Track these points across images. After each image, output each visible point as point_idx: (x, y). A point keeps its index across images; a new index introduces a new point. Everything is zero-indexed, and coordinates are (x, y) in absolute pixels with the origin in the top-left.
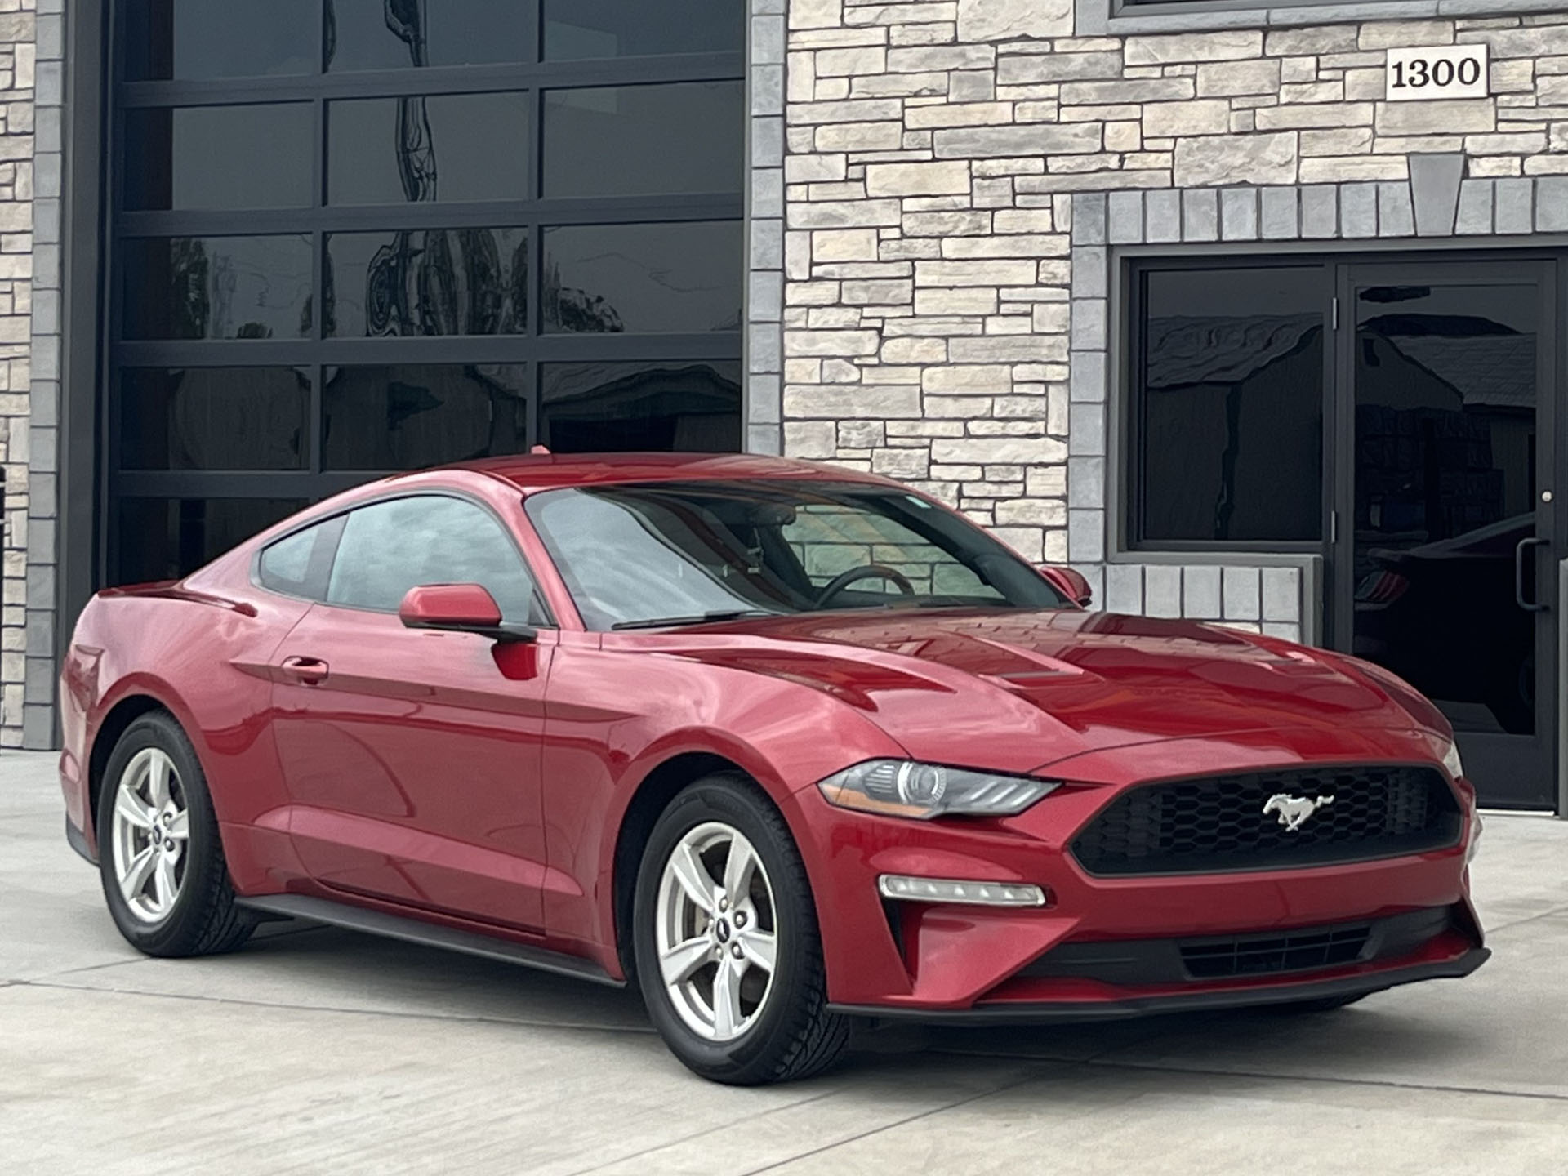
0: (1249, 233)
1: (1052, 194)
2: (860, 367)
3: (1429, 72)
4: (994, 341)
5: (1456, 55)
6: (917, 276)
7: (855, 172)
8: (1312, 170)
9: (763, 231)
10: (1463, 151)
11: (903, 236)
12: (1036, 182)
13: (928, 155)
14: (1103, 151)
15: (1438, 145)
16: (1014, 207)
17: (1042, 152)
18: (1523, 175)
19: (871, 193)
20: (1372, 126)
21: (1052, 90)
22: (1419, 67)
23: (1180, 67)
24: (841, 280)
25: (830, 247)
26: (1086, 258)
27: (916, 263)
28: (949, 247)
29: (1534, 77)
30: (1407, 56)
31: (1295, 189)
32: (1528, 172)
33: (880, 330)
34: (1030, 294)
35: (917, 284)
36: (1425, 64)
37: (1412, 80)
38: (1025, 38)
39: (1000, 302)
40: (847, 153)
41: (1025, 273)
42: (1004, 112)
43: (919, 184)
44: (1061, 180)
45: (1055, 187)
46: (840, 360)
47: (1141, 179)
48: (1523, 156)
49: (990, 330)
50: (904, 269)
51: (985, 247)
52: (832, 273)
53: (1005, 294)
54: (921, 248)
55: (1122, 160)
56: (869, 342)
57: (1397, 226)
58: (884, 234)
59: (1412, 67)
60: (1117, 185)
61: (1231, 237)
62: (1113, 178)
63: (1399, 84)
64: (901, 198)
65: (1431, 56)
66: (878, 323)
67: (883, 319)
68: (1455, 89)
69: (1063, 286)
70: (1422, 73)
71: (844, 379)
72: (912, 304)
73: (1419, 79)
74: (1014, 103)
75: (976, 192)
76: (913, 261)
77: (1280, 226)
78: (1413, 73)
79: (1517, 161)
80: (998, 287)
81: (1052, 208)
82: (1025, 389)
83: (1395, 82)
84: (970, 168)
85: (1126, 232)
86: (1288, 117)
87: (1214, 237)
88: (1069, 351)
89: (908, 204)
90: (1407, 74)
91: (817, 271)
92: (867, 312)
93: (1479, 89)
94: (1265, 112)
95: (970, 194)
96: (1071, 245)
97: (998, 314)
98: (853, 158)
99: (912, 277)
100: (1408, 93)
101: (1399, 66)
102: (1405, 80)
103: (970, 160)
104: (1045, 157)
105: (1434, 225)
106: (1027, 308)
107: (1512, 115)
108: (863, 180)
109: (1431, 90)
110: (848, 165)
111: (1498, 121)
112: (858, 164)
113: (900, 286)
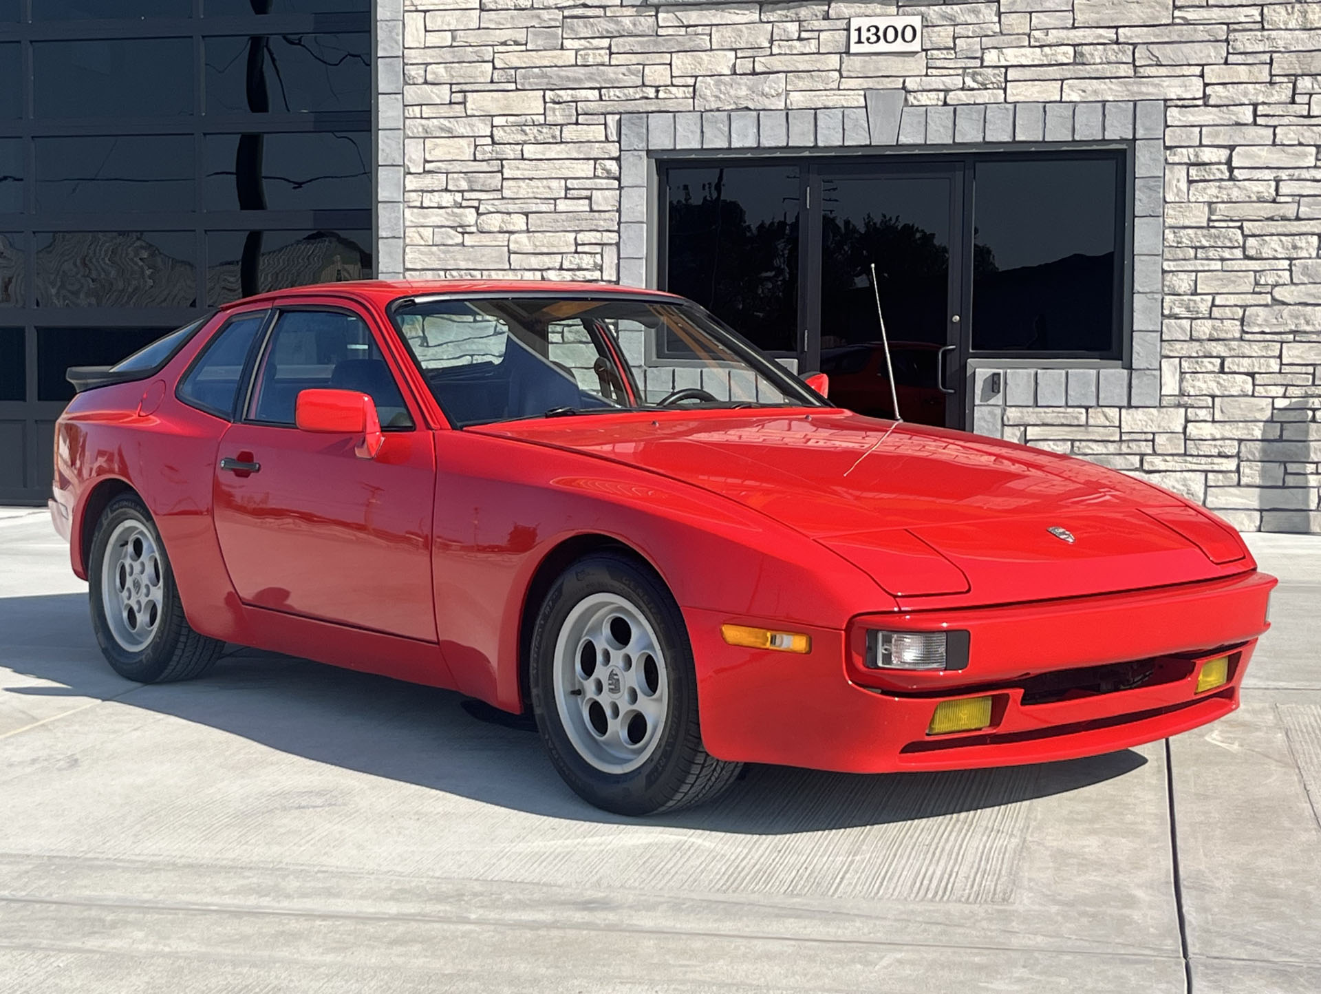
0: (751, 142)
1: (604, 114)
2: (463, 233)
3: (881, 34)
4: (563, 216)
5: (900, 23)
6: (504, 170)
7: (458, 97)
8: (797, 99)
9: (388, 138)
10: (904, 88)
11: (494, 143)
12: (592, 106)
13: (513, 86)
14: (644, 85)
15: (887, 83)
16: (577, 123)
17: (598, 86)
18: (945, 104)
19: (469, 112)
20: (840, 71)
21: (605, 42)
22: (873, 30)
23: (700, 28)
24: (447, 173)
25: (441, 150)
26: (631, 159)
27: (504, 162)
28: (529, 151)
29: (954, 38)
30: (864, 23)
31: (784, 113)
32: (949, 101)
33: (477, 209)
34: (588, 184)
35: (505, 176)
36: (878, 29)
37: (868, 39)
38: (585, 6)
39: (567, 189)
40: (451, 84)
41: (586, 169)
42: (569, 57)
43: (507, 107)
44: (613, 106)
45: (609, 109)
46: (448, 229)
47: (671, 106)
48: (947, 91)
49: (559, 208)
50: (495, 165)
51: (555, 150)
52: (439, 168)
53: (570, 184)
54: (509, 152)
55: (657, 92)
56: (470, 217)
57: (857, 138)
58: (480, 141)
59: (869, 30)
60: (654, 108)
61: (738, 145)
62: (650, 104)
63: (859, 42)
64: (493, 116)
65: (882, 23)
66: (476, 204)
67: (480, 200)
68: (899, 46)
69: (615, 179)
70: (876, 34)
71: (450, 242)
72: (501, 190)
73: (874, 39)
74: (577, 51)
75: (548, 112)
76: (502, 160)
77: (773, 137)
78: (869, 35)
79: (942, 95)
80: (566, 179)
81: (605, 124)
82: (586, 249)
83: (856, 40)
84: (544, 96)
85: (661, 141)
86: (776, 63)
87: (725, 145)
88: (619, 223)
89: (497, 121)
90: (864, 35)
91: (429, 166)
92: (467, 195)
93: (916, 46)
94: (762, 59)
95: (544, 114)
96: (621, 150)
97: (566, 198)
98: (455, 88)
99: (501, 172)
100: (866, 48)
101: (859, 30)
102: (864, 39)
103: (544, 90)
104: (600, 89)
105: (883, 137)
106: (588, 193)
107: (939, 63)
108: (464, 103)
109: (882, 46)
110: (452, 92)
111: (928, 68)
112: (461, 92)
113: (494, 177)
